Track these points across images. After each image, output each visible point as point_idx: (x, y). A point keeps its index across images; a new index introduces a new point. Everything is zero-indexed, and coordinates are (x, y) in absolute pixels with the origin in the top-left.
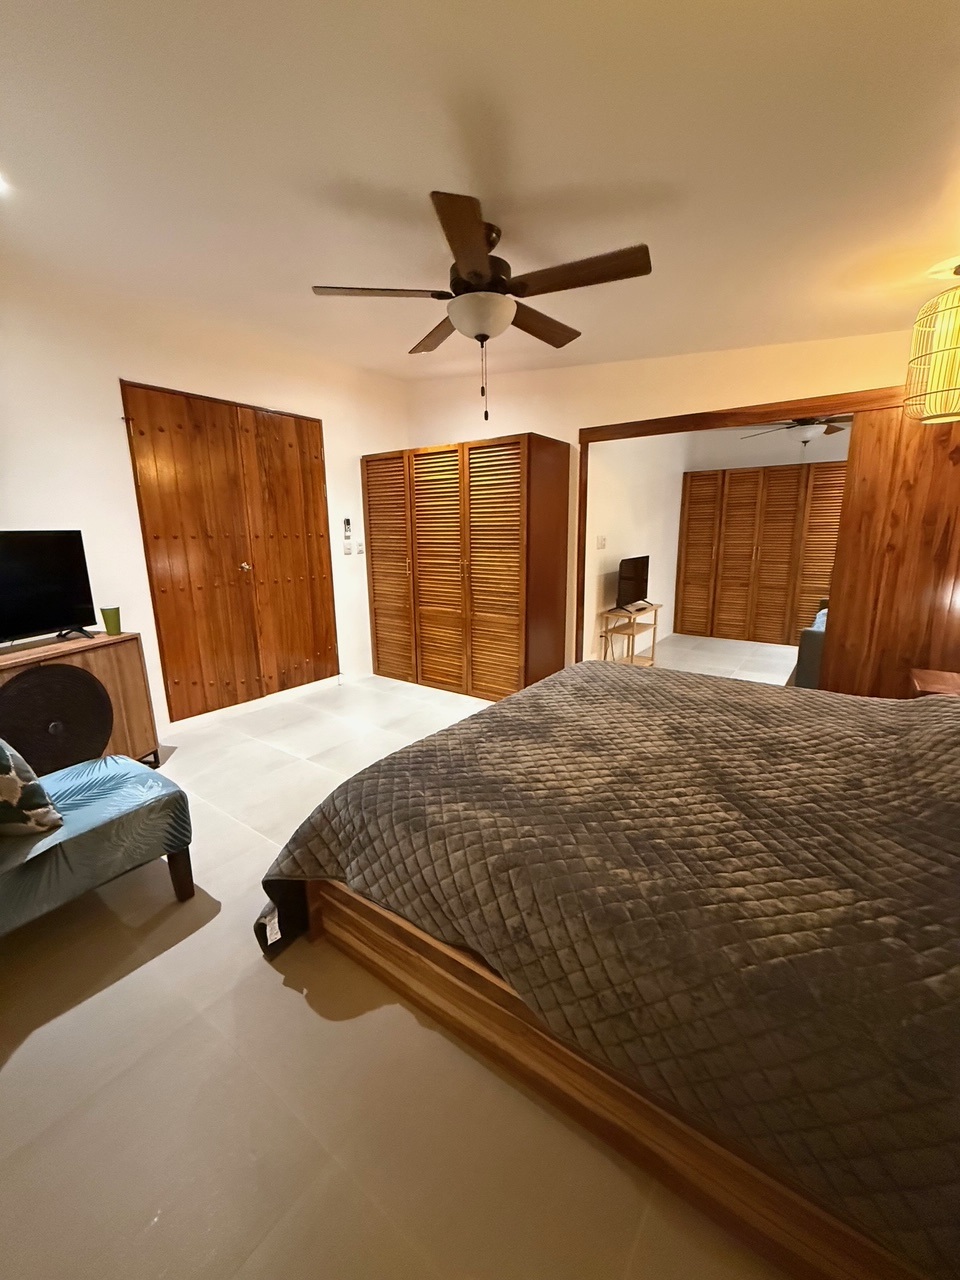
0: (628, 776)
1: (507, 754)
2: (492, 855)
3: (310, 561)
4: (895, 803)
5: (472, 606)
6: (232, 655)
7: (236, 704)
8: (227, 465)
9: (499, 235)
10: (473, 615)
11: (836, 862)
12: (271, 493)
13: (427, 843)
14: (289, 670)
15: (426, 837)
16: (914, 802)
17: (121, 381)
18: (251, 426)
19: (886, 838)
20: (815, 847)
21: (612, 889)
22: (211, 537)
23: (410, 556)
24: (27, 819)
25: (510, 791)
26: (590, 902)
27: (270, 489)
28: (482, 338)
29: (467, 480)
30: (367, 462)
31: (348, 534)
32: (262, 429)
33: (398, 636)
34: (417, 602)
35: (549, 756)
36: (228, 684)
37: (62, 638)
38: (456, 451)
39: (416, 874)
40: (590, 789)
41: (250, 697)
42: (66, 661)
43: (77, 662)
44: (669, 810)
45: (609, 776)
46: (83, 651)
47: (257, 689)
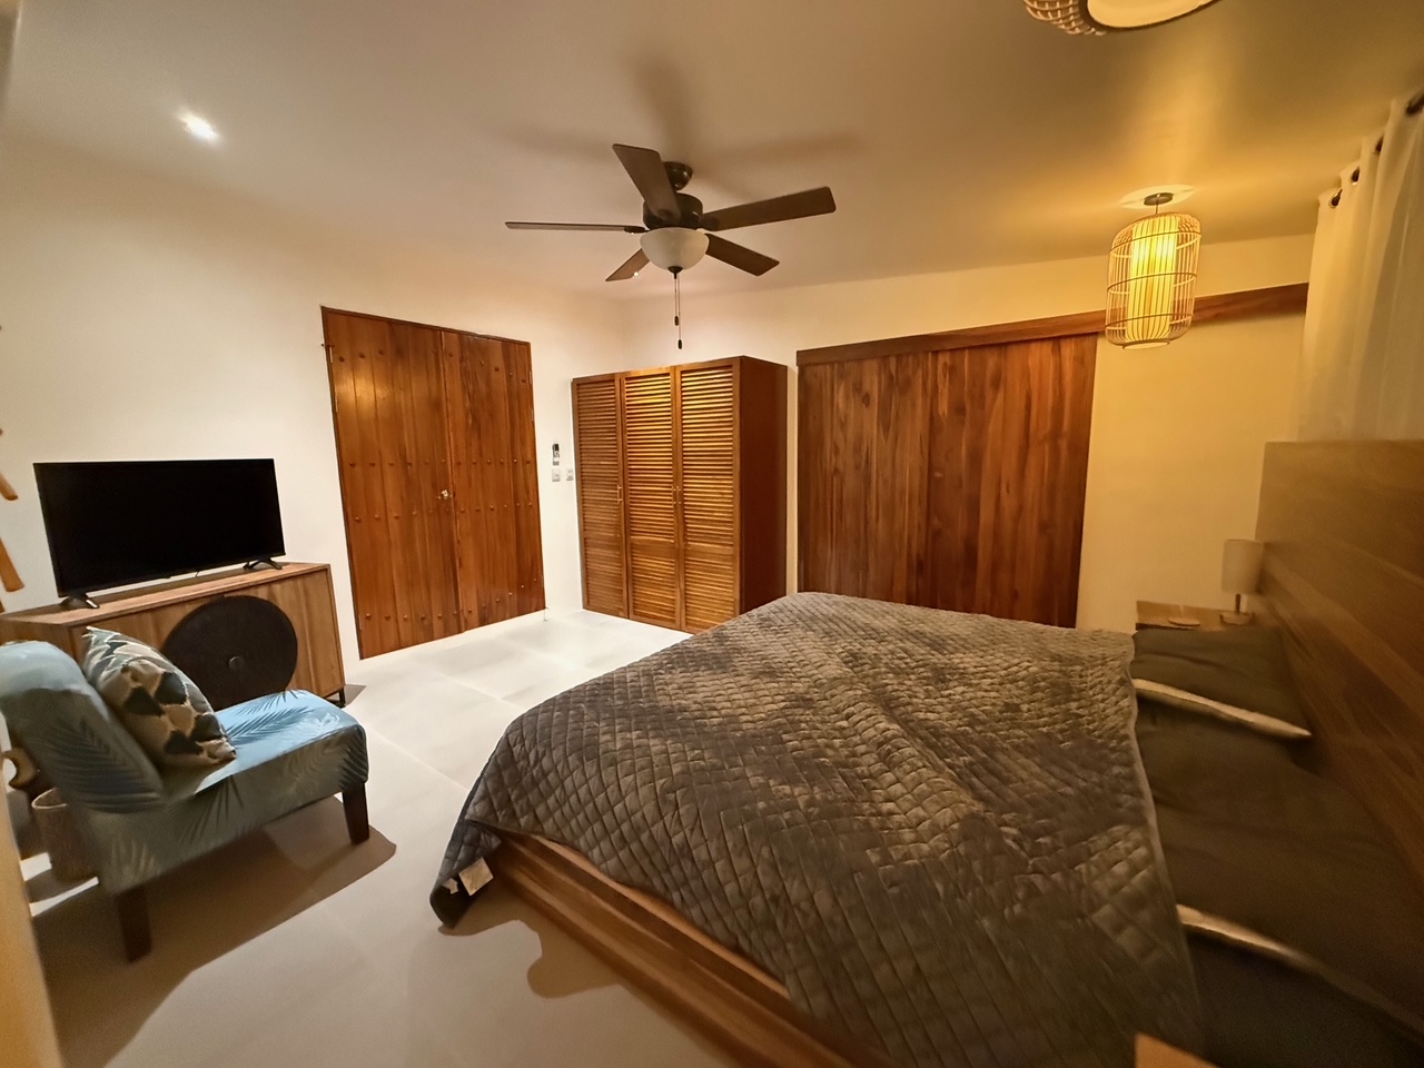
0: (804, 702)
1: (685, 685)
2: (661, 778)
3: (515, 486)
4: (1045, 730)
5: (685, 535)
6: (428, 588)
7: (432, 640)
8: (429, 389)
9: (690, 174)
10: (687, 545)
11: (974, 780)
12: (474, 418)
13: (599, 771)
14: (490, 604)
15: (599, 765)
16: (1062, 731)
17: (323, 308)
18: (455, 350)
19: (1027, 757)
20: (960, 767)
21: (772, 803)
22: (410, 464)
23: (621, 482)
24: (200, 750)
25: (684, 719)
26: (749, 817)
27: (474, 414)
28: (676, 270)
29: (679, 405)
30: (578, 385)
31: (556, 460)
32: (467, 353)
33: (611, 568)
34: (629, 531)
35: (726, 686)
36: (423, 619)
37: (249, 569)
38: (668, 374)
39: (589, 802)
40: (763, 715)
41: (447, 633)
42: (251, 593)
43: (262, 594)
44: (837, 734)
45: (783, 701)
46: (269, 583)
47: (455, 624)
